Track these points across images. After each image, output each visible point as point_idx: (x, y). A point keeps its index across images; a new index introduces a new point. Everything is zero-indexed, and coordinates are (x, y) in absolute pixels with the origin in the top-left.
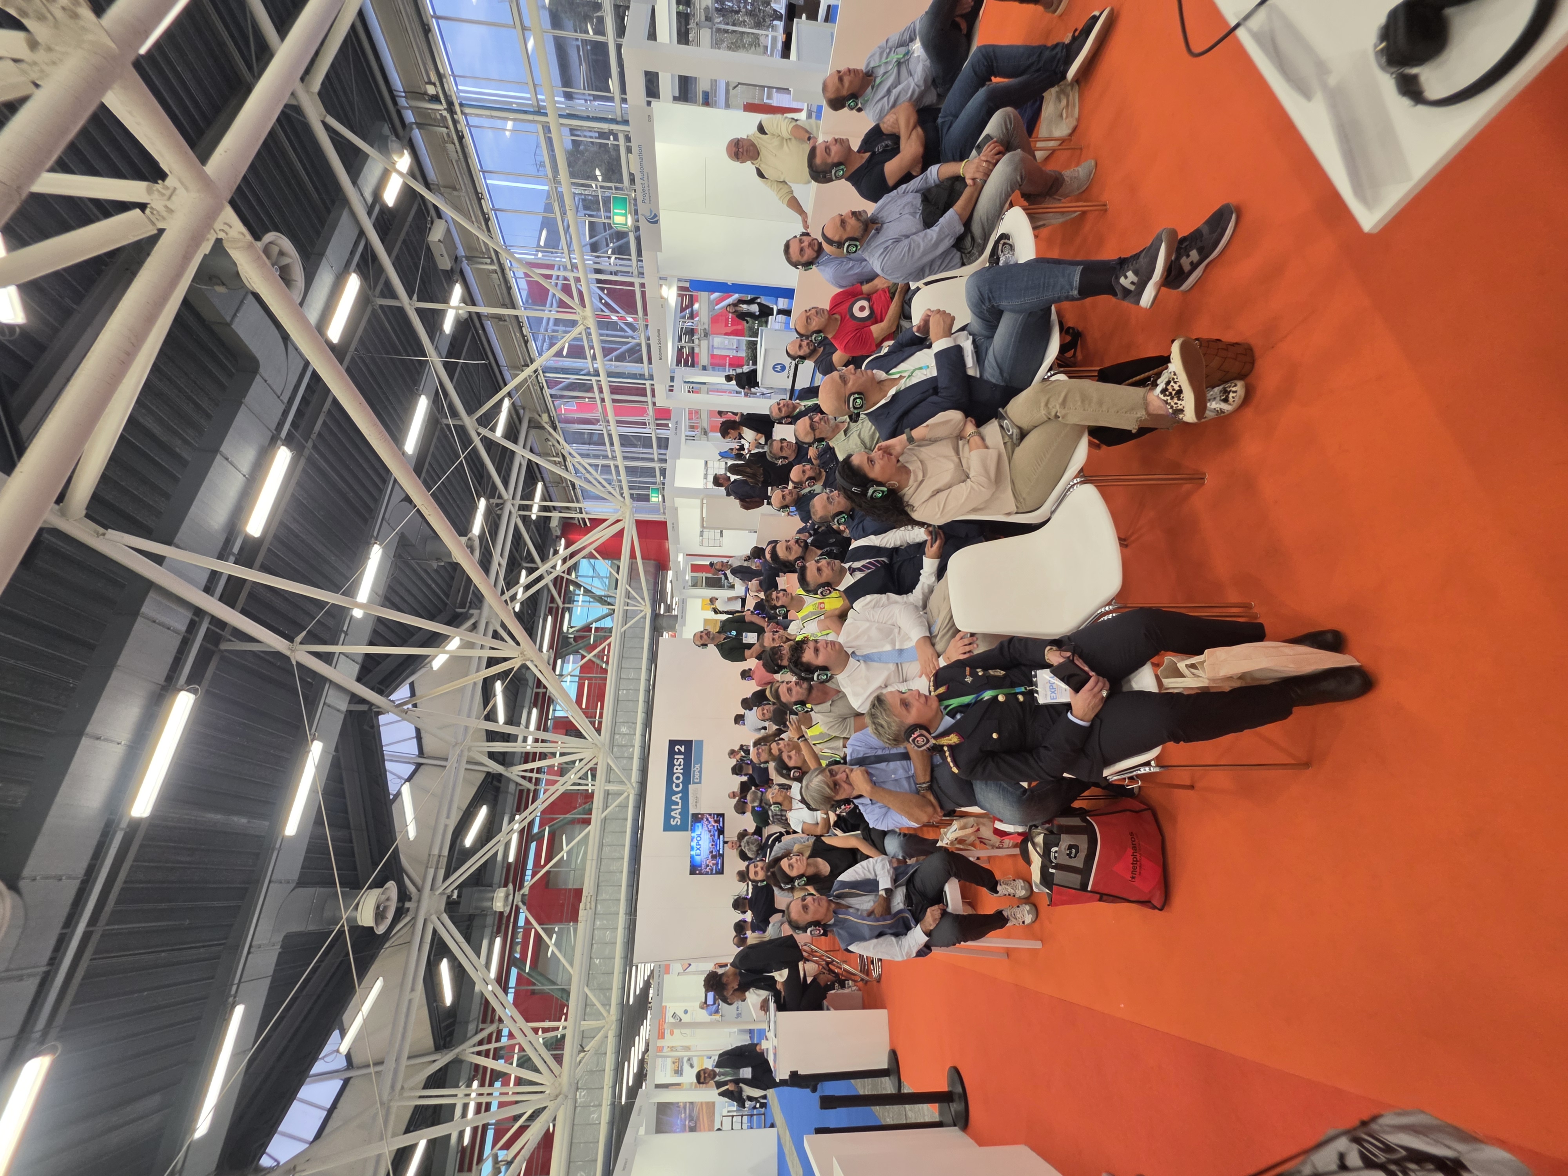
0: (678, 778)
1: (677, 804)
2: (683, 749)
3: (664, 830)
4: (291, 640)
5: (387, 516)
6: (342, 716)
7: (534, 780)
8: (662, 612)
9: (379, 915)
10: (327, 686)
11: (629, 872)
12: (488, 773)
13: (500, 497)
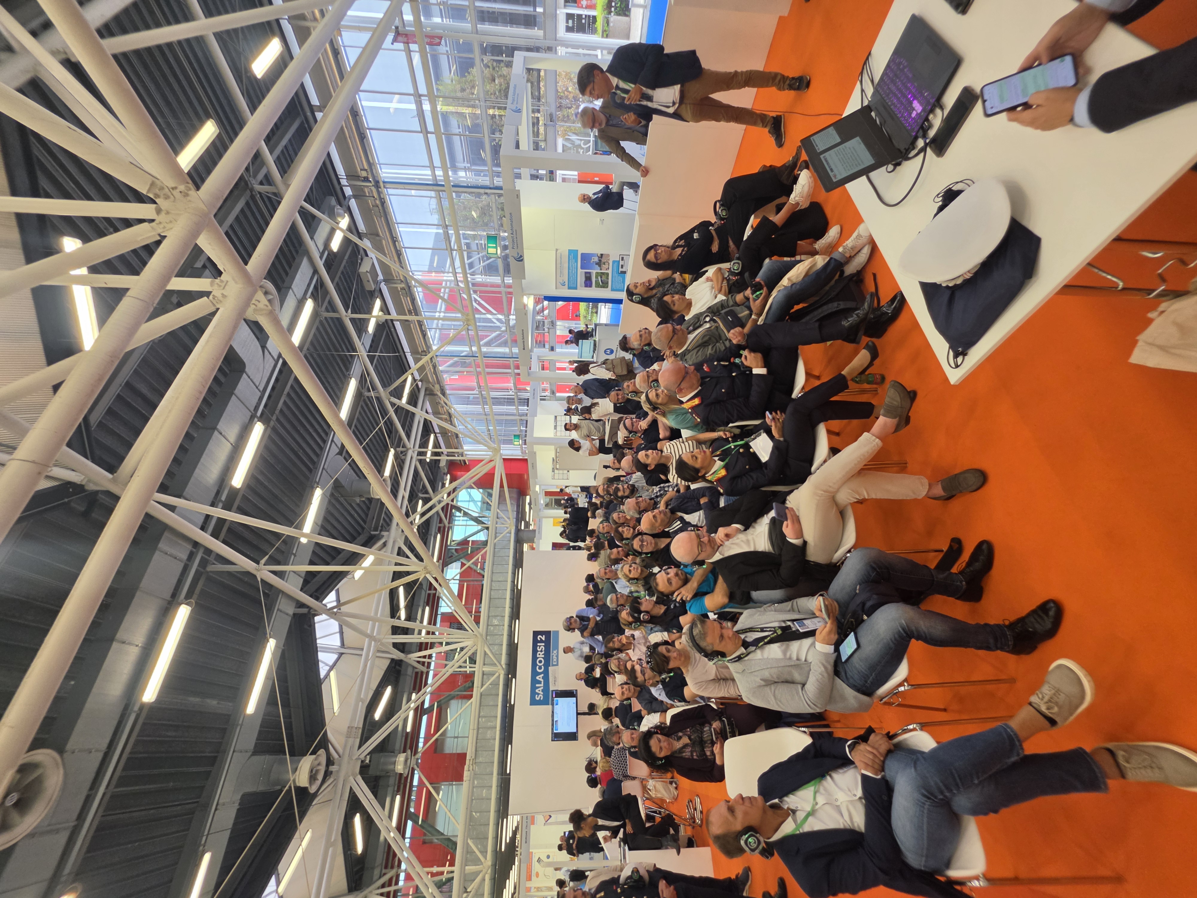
0: (540, 662)
1: (540, 682)
2: (543, 639)
3: (531, 705)
4: (258, 562)
5: (326, 467)
6: (290, 619)
7: (426, 664)
8: (523, 528)
9: (312, 777)
10: (280, 596)
11: (500, 739)
12: (393, 660)
13: (404, 446)
